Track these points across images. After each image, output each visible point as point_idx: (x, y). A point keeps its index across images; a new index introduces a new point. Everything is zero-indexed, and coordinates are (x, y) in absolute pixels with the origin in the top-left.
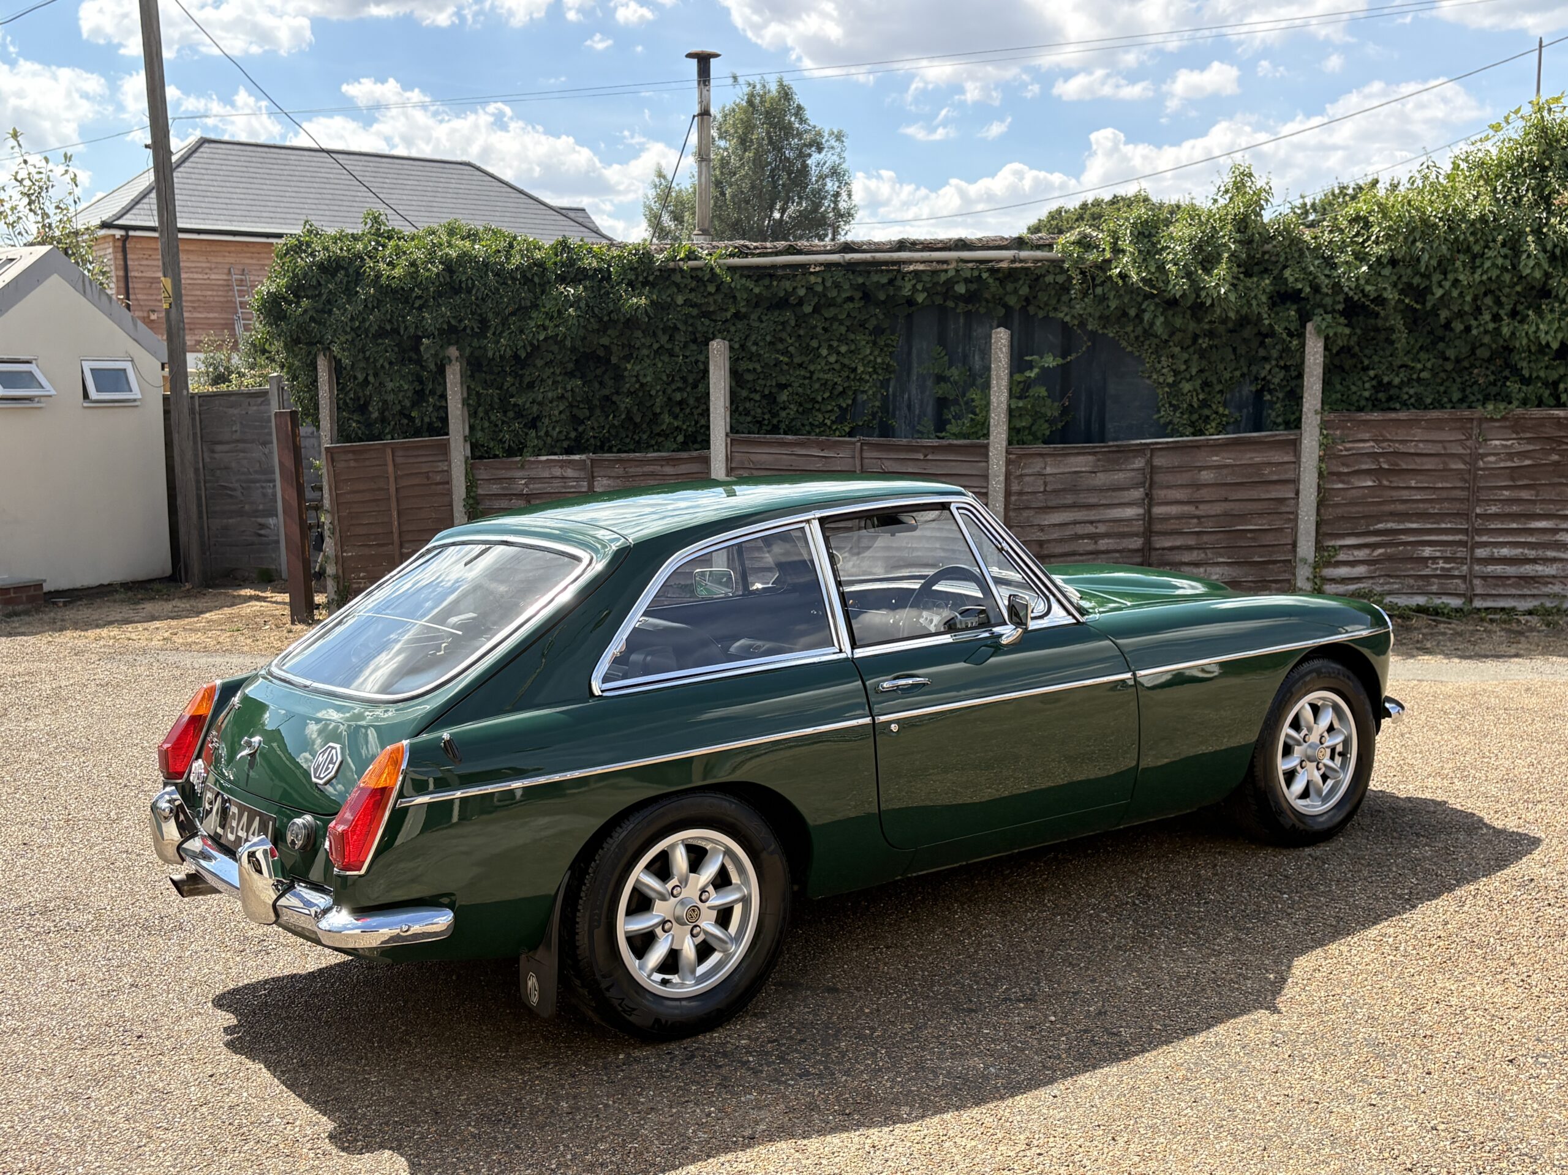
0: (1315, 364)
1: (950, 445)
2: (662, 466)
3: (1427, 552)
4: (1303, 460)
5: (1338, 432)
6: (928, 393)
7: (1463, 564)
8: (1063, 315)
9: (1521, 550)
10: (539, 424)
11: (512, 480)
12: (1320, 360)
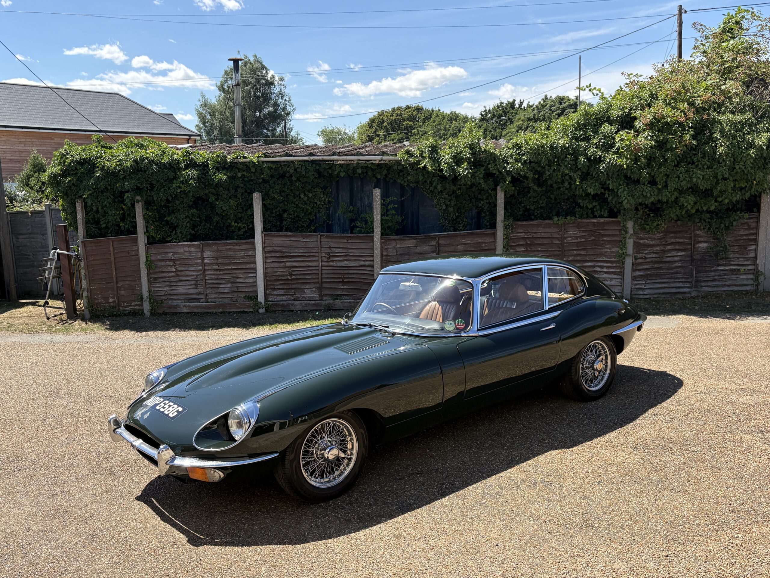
0: (501, 202)
1: (357, 236)
2: (234, 246)
10: (177, 228)
11: (166, 253)
12: (503, 201)
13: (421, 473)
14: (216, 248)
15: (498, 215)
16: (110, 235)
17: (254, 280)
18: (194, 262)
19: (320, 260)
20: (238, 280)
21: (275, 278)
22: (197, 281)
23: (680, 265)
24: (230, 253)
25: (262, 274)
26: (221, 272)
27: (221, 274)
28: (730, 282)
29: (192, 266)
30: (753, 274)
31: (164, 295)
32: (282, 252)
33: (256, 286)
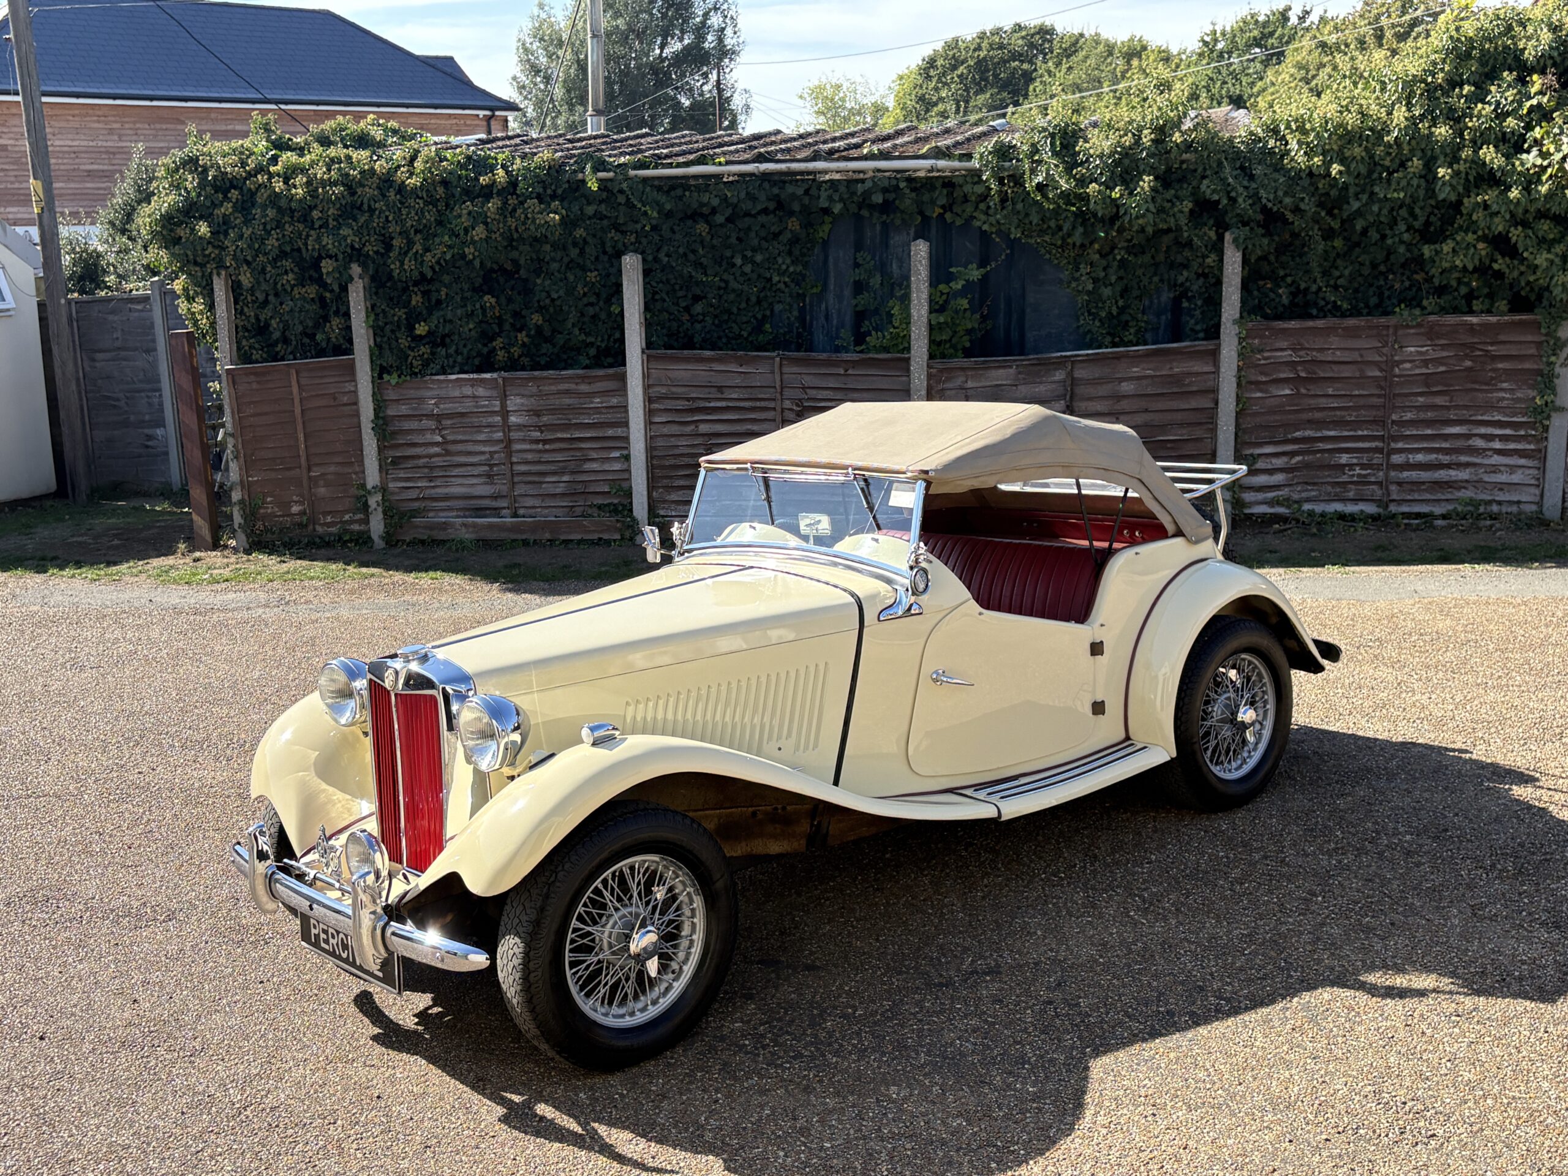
0: (1233, 274)
1: (870, 359)
2: (577, 384)
3: (1344, 459)
4: (1222, 370)
5: (1256, 341)
6: (845, 303)
7: (1378, 469)
8: (981, 222)
9: (1434, 456)
10: (448, 340)
11: (421, 400)
12: (1238, 269)
13: (994, 972)
14: (534, 390)
15: (1224, 305)
16: (291, 357)
17: (625, 467)
18: (484, 421)
19: (779, 419)
20: (588, 466)
21: (672, 462)
22: (491, 466)
24: (568, 401)
25: (643, 450)
26: (547, 447)
27: (546, 451)
29: (481, 432)
31: (417, 499)
32: (688, 399)
33: (629, 479)
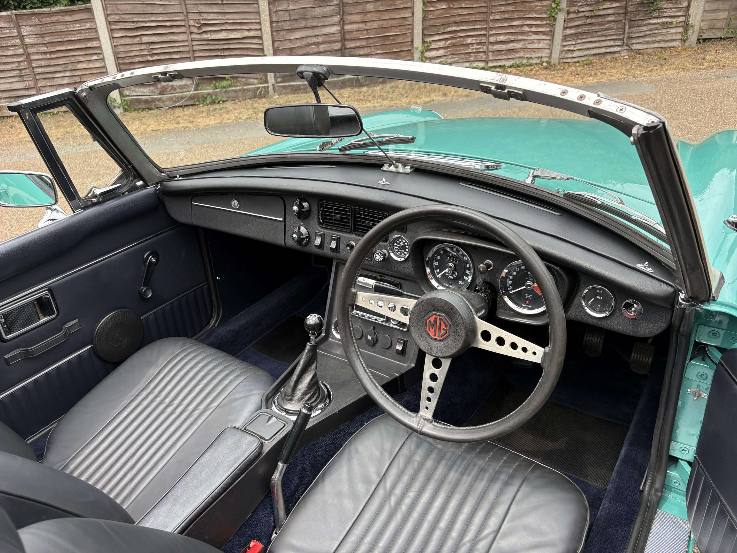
2: (63, 16)
3: (469, 41)
7: (484, 45)
9: (508, 37)
14: (37, 21)
17: (102, 65)
18: (9, 43)
19: (188, 32)
20: (79, 66)
21: (130, 61)
22: (20, 70)
23: (613, 19)
24: (59, 27)
25: (112, 54)
26: (53, 56)
27: (53, 59)
28: (659, 38)
29: (8, 50)
30: (683, 26)
32: (133, 22)
33: (106, 72)
